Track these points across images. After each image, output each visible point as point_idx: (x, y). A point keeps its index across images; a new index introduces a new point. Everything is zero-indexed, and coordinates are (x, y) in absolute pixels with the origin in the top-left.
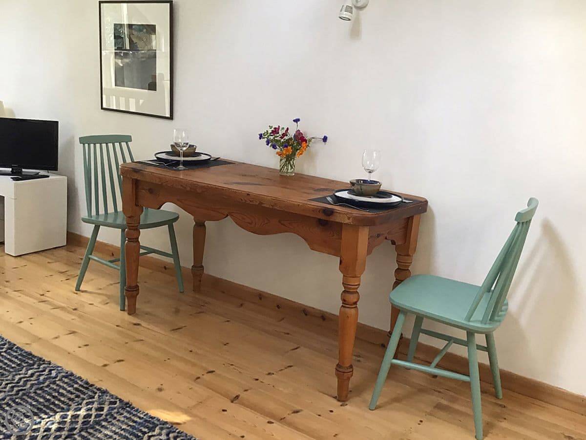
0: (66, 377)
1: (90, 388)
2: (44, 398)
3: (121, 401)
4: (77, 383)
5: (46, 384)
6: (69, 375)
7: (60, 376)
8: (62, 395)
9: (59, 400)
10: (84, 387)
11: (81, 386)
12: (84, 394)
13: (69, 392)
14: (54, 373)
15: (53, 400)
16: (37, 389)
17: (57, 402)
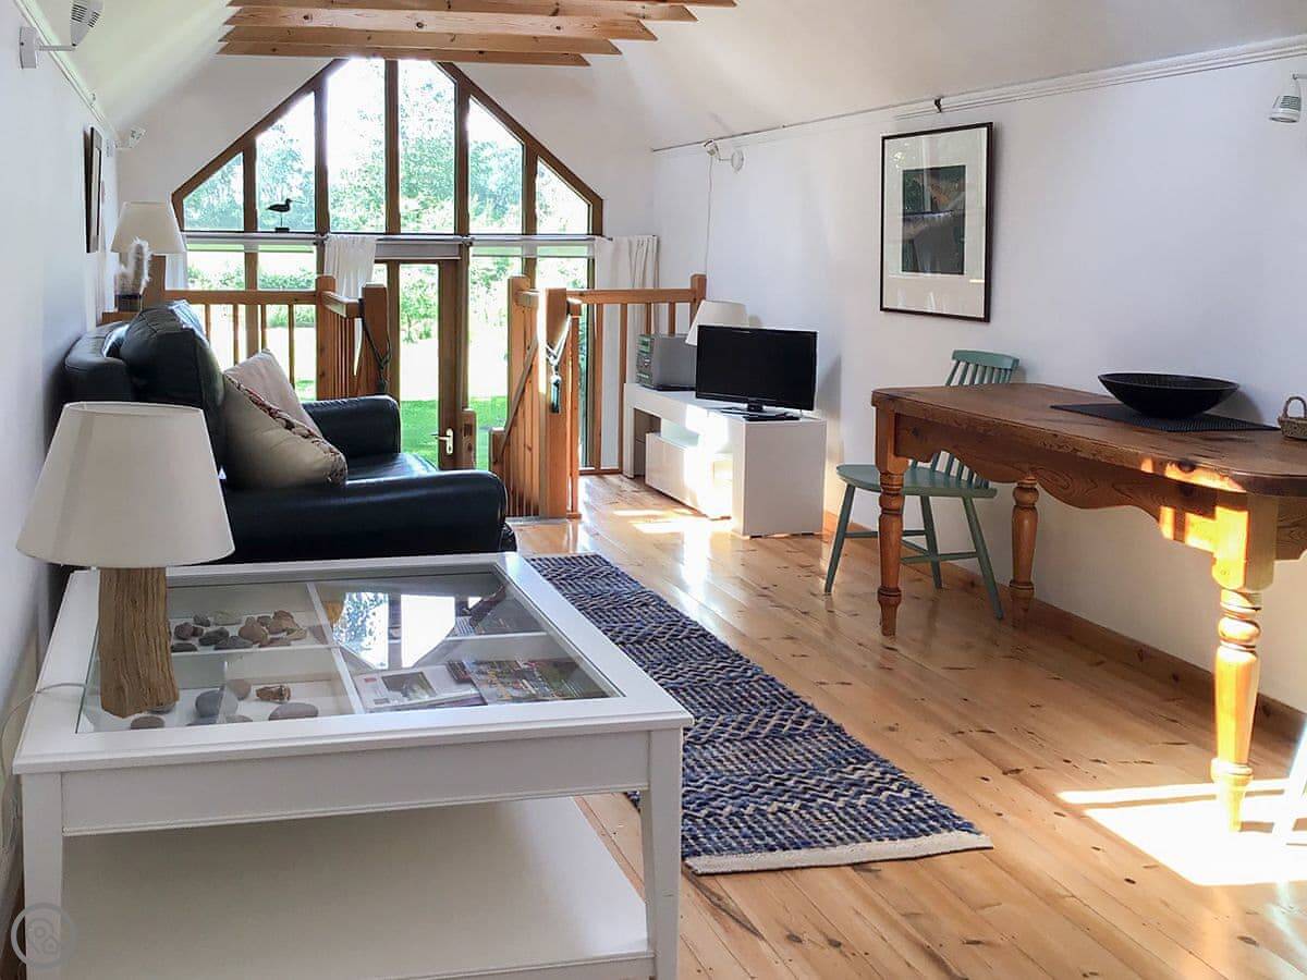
0: (763, 680)
1: (793, 700)
2: (730, 695)
3: (830, 722)
4: (777, 690)
5: (738, 681)
6: (770, 680)
7: (756, 678)
8: (754, 697)
9: (749, 702)
10: (785, 697)
11: (781, 693)
12: (782, 702)
13: (764, 696)
14: (749, 673)
15: (740, 700)
16: (724, 684)
17: (745, 703)
